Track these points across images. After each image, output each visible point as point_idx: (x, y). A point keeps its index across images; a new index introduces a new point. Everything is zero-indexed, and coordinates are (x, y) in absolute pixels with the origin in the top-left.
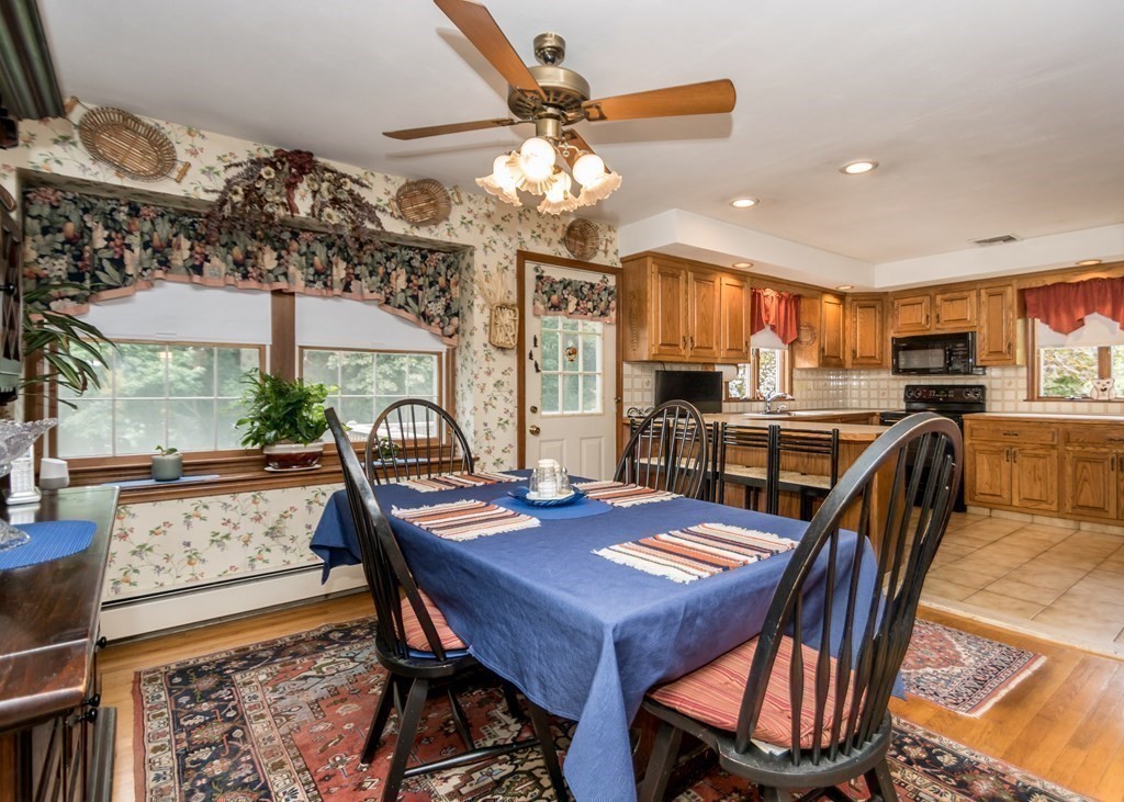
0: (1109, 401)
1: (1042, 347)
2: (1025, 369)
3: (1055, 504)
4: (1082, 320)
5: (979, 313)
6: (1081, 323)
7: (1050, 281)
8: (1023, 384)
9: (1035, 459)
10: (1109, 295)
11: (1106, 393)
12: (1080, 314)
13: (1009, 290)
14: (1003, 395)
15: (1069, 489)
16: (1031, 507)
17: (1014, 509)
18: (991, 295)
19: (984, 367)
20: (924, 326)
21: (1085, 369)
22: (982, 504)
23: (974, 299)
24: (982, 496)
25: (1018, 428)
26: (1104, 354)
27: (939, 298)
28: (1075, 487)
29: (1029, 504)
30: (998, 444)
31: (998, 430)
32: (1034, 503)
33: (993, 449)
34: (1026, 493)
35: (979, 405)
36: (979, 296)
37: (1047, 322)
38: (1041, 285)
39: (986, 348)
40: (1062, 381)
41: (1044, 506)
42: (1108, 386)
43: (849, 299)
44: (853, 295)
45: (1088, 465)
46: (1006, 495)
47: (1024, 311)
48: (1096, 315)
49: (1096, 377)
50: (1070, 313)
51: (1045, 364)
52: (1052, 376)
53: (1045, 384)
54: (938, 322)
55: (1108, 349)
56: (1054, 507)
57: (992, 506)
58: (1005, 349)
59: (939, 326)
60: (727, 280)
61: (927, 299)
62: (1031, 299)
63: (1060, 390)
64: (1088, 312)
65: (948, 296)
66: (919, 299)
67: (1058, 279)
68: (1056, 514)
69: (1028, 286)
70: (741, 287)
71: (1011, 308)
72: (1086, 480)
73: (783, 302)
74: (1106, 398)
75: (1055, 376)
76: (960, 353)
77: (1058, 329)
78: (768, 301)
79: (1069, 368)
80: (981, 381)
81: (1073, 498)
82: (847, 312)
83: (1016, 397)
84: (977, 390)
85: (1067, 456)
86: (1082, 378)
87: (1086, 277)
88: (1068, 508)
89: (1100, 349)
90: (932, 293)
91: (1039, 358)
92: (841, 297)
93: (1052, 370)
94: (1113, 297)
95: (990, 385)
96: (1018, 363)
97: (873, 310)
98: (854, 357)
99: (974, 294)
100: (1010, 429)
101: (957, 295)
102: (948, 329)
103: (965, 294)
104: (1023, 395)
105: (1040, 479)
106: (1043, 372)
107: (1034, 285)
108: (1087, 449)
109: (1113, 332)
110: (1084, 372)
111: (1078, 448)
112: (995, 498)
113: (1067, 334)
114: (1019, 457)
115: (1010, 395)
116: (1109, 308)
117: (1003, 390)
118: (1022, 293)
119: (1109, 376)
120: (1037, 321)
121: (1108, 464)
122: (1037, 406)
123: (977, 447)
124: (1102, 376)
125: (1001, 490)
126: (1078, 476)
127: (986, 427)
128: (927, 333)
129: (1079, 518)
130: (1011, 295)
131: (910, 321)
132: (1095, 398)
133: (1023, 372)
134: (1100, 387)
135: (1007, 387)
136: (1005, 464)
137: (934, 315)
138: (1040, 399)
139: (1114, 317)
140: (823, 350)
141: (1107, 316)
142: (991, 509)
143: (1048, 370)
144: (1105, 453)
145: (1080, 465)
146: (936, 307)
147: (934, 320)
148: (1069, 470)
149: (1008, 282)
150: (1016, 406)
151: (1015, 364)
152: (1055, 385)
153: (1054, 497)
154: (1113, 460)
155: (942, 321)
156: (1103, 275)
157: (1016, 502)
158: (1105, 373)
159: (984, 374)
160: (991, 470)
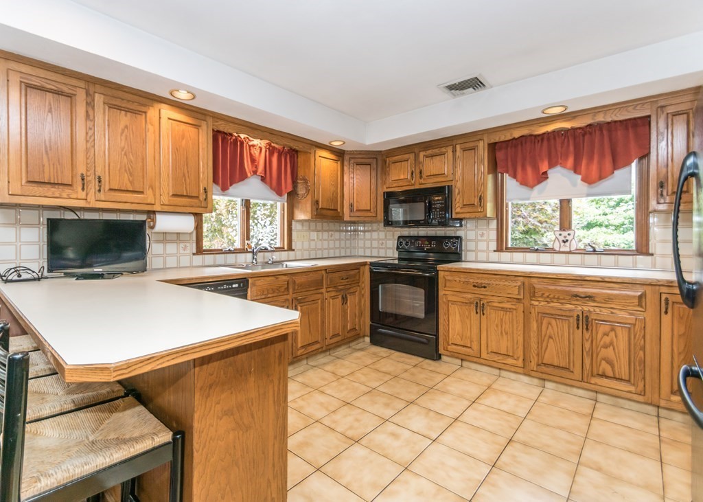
0: (570, 252)
1: (511, 200)
2: (495, 221)
3: (521, 359)
4: (545, 173)
5: (454, 167)
6: (544, 176)
7: (517, 134)
8: (493, 235)
9: (502, 313)
10: (572, 148)
11: (567, 244)
12: (544, 167)
13: (481, 144)
14: (477, 246)
15: (534, 345)
16: (498, 362)
17: (483, 361)
18: (464, 150)
19: (461, 220)
20: (410, 181)
21: (546, 222)
22: (454, 355)
23: (450, 154)
24: (454, 347)
25: (486, 281)
26: (565, 206)
27: (422, 154)
28: (540, 343)
29: (496, 358)
30: (469, 296)
31: (468, 283)
32: (501, 357)
33: (464, 301)
34: (493, 347)
35: (456, 256)
36: (454, 151)
37: (514, 176)
38: (509, 138)
39: (461, 201)
40: (526, 232)
41: (510, 361)
42: (569, 238)
43: (347, 157)
44: (352, 153)
45: (553, 322)
46: (475, 346)
47: (494, 167)
48: (558, 169)
49: (557, 228)
50: (536, 168)
51: (513, 218)
52: (519, 228)
53: (512, 235)
54: (421, 177)
55: (569, 201)
56: (520, 363)
57: (463, 357)
58: (476, 202)
59: (422, 181)
60: (167, 112)
61: (412, 156)
62: (500, 155)
63: (525, 240)
64: (551, 166)
65: (429, 152)
66: (406, 156)
67: (525, 131)
68: (521, 370)
69: (497, 140)
70: (197, 126)
71: (482, 161)
72: (550, 337)
73: (276, 155)
74: (568, 249)
75: (521, 228)
76: (438, 206)
77: (524, 183)
78: (256, 152)
79: (533, 221)
80: (459, 233)
81: (538, 355)
82: (346, 168)
83: (488, 247)
84: (454, 240)
85: (533, 311)
86: (543, 230)
87: (550, 128)
88: (533, 365)
89: (561, 201)
90: (416, 151)
91: (507, 211)
92: (340, 154)
93: (519, 223)
94: (575, 148)
95: (466, 236)
96: (488, 216)
97: (369, 166)
98: (351, 211)
99: (450, 150)
100: (479, 281)
101: (436, 151)
102: (429, 183)
103: (443, 150)
104: (493, 246)
105: (507, 333)
106: (510, 224)
107: (503, 139)
108: (552, 304)
109: (574, 185)
110: (544, 225)
111: (543, 303)
112: (465, 349)
113: (532, 187)
114: (487, 310)
115: (482, 246)
116: (571, 161)
117: (476, 241)
118: (493, 147)
119: (570, 228)
120: (506, 176)
121: (573, 321)
122: (505, 256)
123: (450, 298)
124: (562, 228)
125: (471, 341)
126: (543, 333)
127: (457, 279)
128: (412, 188)
129: (544, 376)
130: (483, 151)
131: (400, 177)
132: (557, 249)
133: (494, 224)
134: (561, 238)
135: (479, 238)
136: (474, 317)
137: (418, 171)
138: (508, 250)
139: (576, 170)
140: (317, 202)
141: (570, 169)
142: (462, 360)
143: (516, 222)
144: (570, 310)
145: (545, 321)
146: (420, 163)
147: (418, 175)
148: (534, 325)
149: (479, 137)
150: (488, 257)
151: (486, 216)
152: (521, 236)
153: (520, 353)
154: (578, 316)
155: (424, 176)
156: (567, 125)
157: (484, 355)
158: (566, 225)
159: (461, 226)
160: (462, 321)
